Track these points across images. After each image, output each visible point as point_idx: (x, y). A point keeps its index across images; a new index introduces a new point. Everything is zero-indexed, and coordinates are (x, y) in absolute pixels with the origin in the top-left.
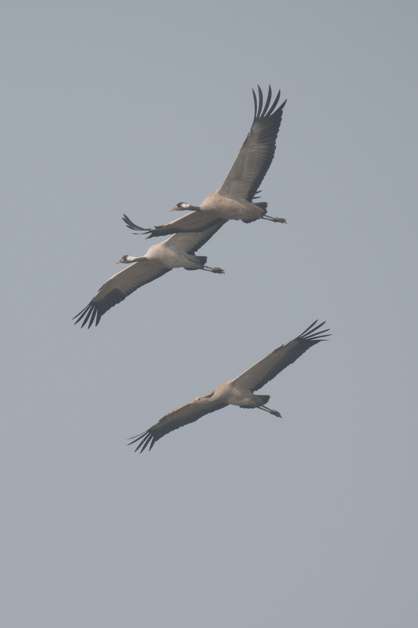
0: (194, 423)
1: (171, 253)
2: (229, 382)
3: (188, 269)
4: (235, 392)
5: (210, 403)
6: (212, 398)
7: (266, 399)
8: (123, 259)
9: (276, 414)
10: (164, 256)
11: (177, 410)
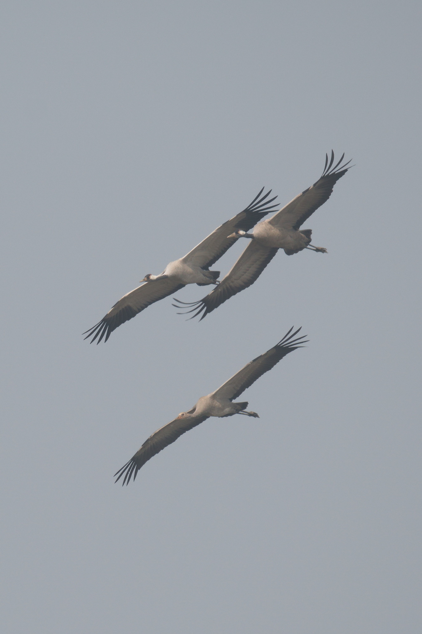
0: (173, 443)
1: (189, 270)
2: (209, 395)
3: (200, 284)
4: (217, 404)
5: (193, 418)
6: (194, 413)
7: (244, 405)
8: (146, 278)
9: (255, 415)
10: (183, 272)
11: (158, 431)
